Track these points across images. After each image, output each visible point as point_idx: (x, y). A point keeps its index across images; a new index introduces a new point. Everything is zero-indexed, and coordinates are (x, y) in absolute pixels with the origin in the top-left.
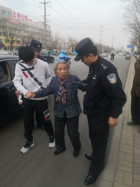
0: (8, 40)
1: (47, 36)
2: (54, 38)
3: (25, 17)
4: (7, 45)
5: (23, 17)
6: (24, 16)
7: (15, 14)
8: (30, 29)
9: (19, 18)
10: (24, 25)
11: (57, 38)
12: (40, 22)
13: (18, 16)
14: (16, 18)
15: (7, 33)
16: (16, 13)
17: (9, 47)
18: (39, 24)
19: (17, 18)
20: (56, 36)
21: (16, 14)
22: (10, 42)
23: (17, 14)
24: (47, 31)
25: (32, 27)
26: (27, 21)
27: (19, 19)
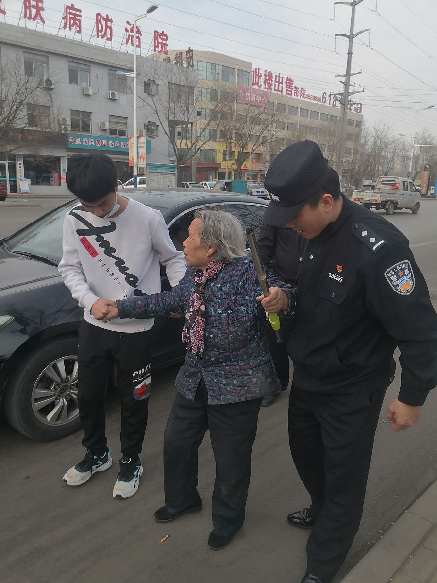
0: (232, 153)
1: (349, 137)
2: (370, 143)
3: (286, 82)
4: (227, 166)
5: (282, 83)
6: (284, 80)
7: (260, 77)
8: (298, 119)
9: (270, 88)
10: (282, 107)
11: (378, 142)
12: (330, 96)
13: (265, 80)
14: (260, 87)
15: (231, 133)
16: (262, 72)
17: (233, 173)
18: (328, 102)
19: (262, 89)
20: (377, 137)
21: (263, 75)
22: (237, 158)
23: (265, 75)
24: (350, 123)
25: (304, 112)
26: (291, 95)
27: (269, 91)
